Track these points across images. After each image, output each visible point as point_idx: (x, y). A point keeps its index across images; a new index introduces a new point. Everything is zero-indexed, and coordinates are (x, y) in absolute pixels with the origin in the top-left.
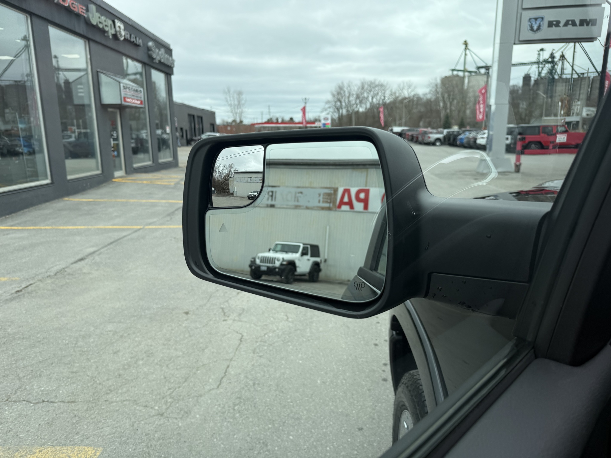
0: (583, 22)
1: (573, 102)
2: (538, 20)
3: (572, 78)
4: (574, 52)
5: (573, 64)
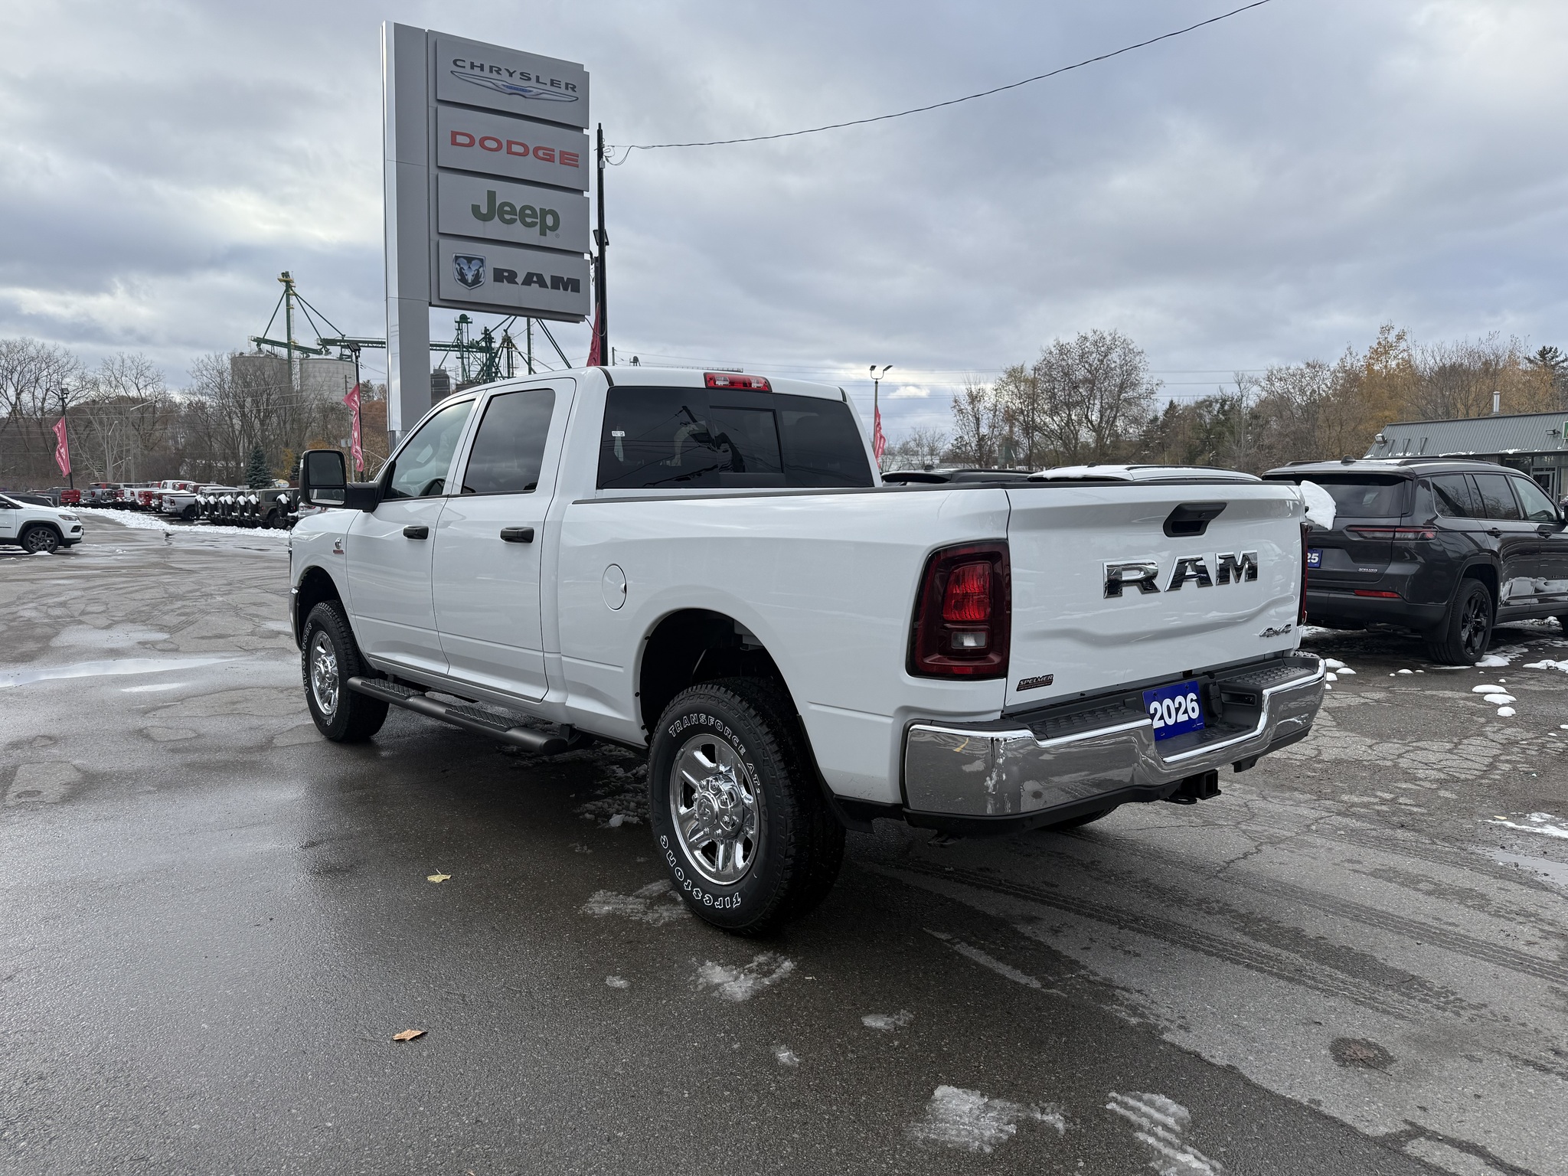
0: (557, 283)
2: (473, 262)
5: (530, 358)
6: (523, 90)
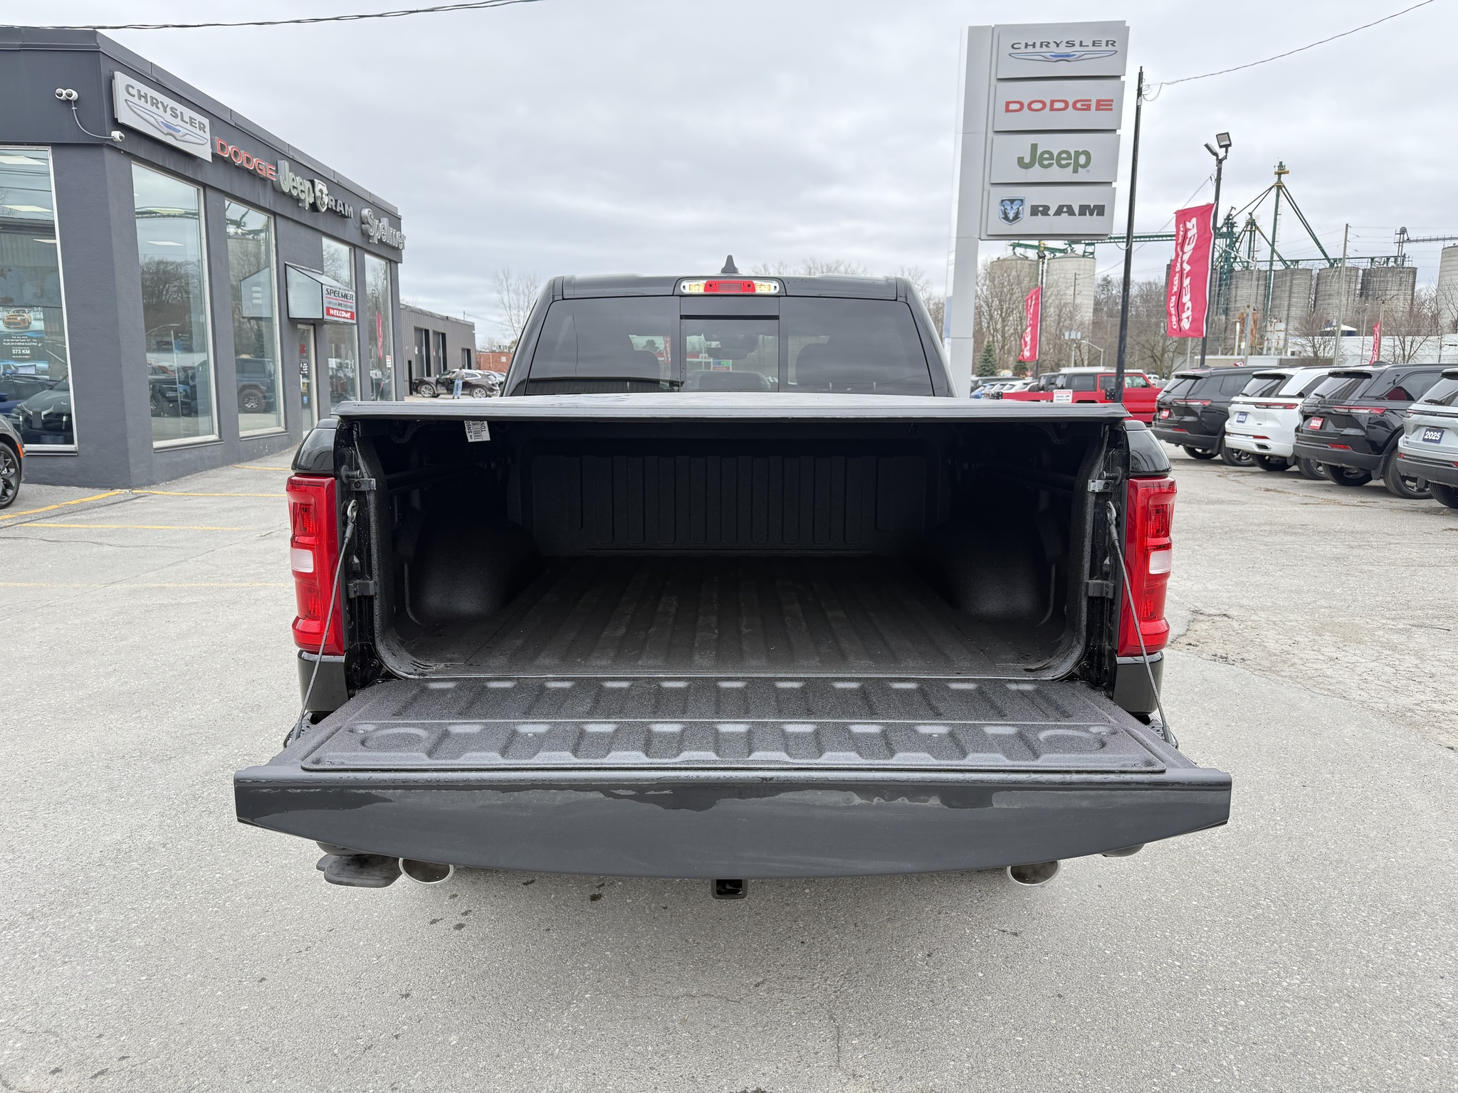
0: (1084, 210)
1: (1269, 325)
2: (1015, 203)
3: (1271, 270)
4: (1276, 214)
5: (1274, 241)
6: (1067, 56)
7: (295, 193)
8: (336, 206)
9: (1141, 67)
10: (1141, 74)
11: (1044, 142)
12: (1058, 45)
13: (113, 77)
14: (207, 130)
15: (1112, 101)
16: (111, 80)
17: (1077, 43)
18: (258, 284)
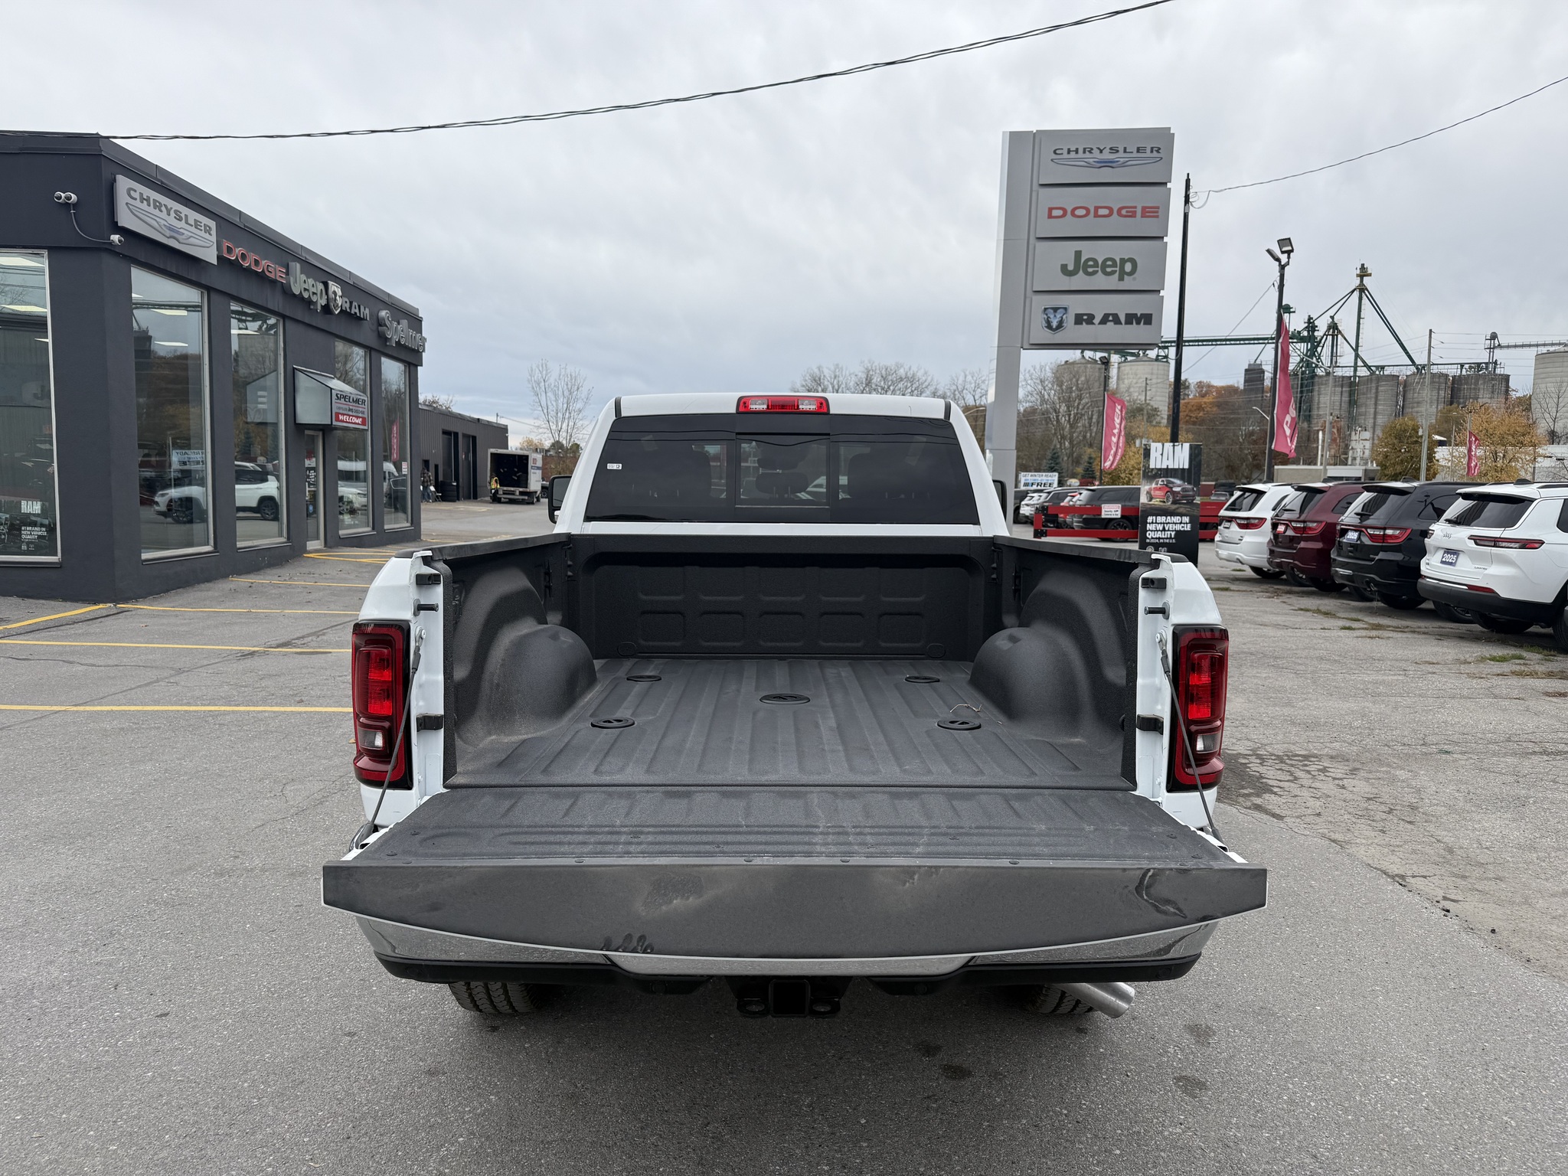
0: (1131, 319)
1: (1353, 433)
2: (1059, 311)
3: (1356, 376)
4: (1359, 317)
5: (1357, 345)
6: (1111, 162)
7: (306, 295)
8: (350, 308)
9: (1188, 174)
10: (1188, 181)
11: (1089, 250)
12: (1101, 151)
13: (115, 180)
14: (214, 232)
15: (1158, 208)
16: (113, 184)
17: (1121, 150)
18: (264, 389)
